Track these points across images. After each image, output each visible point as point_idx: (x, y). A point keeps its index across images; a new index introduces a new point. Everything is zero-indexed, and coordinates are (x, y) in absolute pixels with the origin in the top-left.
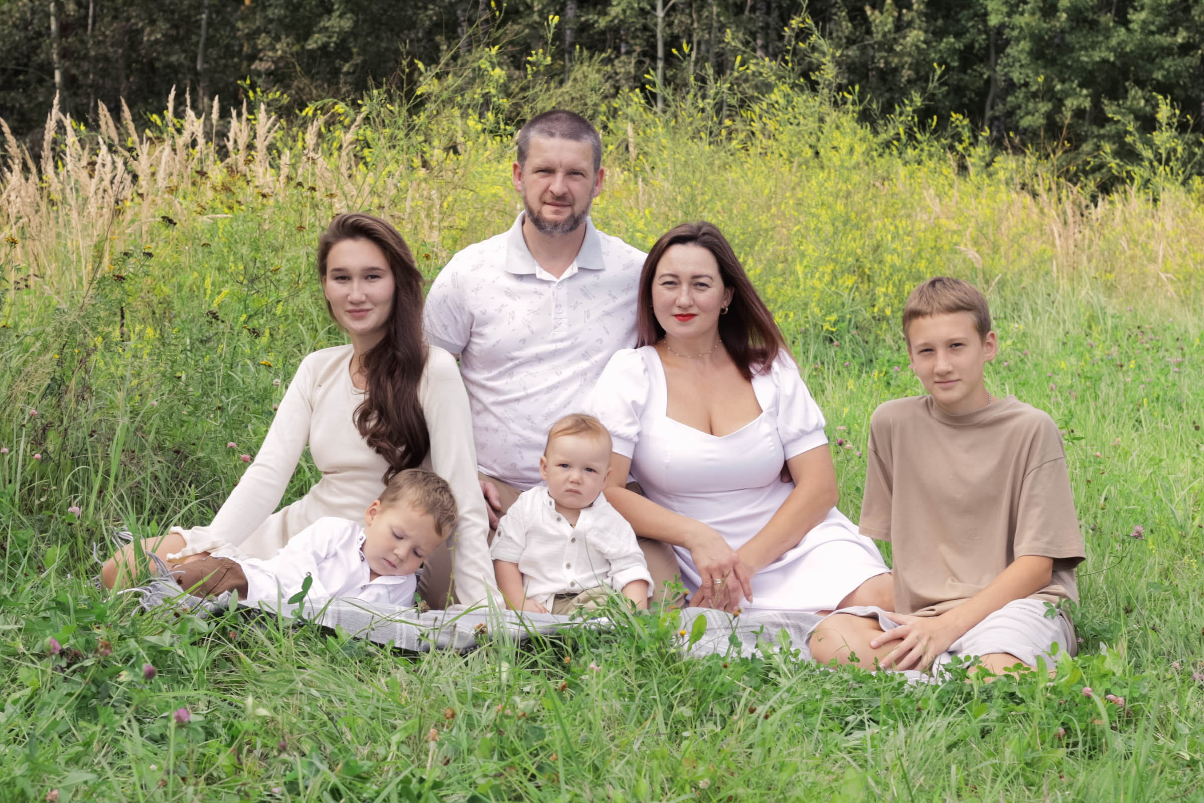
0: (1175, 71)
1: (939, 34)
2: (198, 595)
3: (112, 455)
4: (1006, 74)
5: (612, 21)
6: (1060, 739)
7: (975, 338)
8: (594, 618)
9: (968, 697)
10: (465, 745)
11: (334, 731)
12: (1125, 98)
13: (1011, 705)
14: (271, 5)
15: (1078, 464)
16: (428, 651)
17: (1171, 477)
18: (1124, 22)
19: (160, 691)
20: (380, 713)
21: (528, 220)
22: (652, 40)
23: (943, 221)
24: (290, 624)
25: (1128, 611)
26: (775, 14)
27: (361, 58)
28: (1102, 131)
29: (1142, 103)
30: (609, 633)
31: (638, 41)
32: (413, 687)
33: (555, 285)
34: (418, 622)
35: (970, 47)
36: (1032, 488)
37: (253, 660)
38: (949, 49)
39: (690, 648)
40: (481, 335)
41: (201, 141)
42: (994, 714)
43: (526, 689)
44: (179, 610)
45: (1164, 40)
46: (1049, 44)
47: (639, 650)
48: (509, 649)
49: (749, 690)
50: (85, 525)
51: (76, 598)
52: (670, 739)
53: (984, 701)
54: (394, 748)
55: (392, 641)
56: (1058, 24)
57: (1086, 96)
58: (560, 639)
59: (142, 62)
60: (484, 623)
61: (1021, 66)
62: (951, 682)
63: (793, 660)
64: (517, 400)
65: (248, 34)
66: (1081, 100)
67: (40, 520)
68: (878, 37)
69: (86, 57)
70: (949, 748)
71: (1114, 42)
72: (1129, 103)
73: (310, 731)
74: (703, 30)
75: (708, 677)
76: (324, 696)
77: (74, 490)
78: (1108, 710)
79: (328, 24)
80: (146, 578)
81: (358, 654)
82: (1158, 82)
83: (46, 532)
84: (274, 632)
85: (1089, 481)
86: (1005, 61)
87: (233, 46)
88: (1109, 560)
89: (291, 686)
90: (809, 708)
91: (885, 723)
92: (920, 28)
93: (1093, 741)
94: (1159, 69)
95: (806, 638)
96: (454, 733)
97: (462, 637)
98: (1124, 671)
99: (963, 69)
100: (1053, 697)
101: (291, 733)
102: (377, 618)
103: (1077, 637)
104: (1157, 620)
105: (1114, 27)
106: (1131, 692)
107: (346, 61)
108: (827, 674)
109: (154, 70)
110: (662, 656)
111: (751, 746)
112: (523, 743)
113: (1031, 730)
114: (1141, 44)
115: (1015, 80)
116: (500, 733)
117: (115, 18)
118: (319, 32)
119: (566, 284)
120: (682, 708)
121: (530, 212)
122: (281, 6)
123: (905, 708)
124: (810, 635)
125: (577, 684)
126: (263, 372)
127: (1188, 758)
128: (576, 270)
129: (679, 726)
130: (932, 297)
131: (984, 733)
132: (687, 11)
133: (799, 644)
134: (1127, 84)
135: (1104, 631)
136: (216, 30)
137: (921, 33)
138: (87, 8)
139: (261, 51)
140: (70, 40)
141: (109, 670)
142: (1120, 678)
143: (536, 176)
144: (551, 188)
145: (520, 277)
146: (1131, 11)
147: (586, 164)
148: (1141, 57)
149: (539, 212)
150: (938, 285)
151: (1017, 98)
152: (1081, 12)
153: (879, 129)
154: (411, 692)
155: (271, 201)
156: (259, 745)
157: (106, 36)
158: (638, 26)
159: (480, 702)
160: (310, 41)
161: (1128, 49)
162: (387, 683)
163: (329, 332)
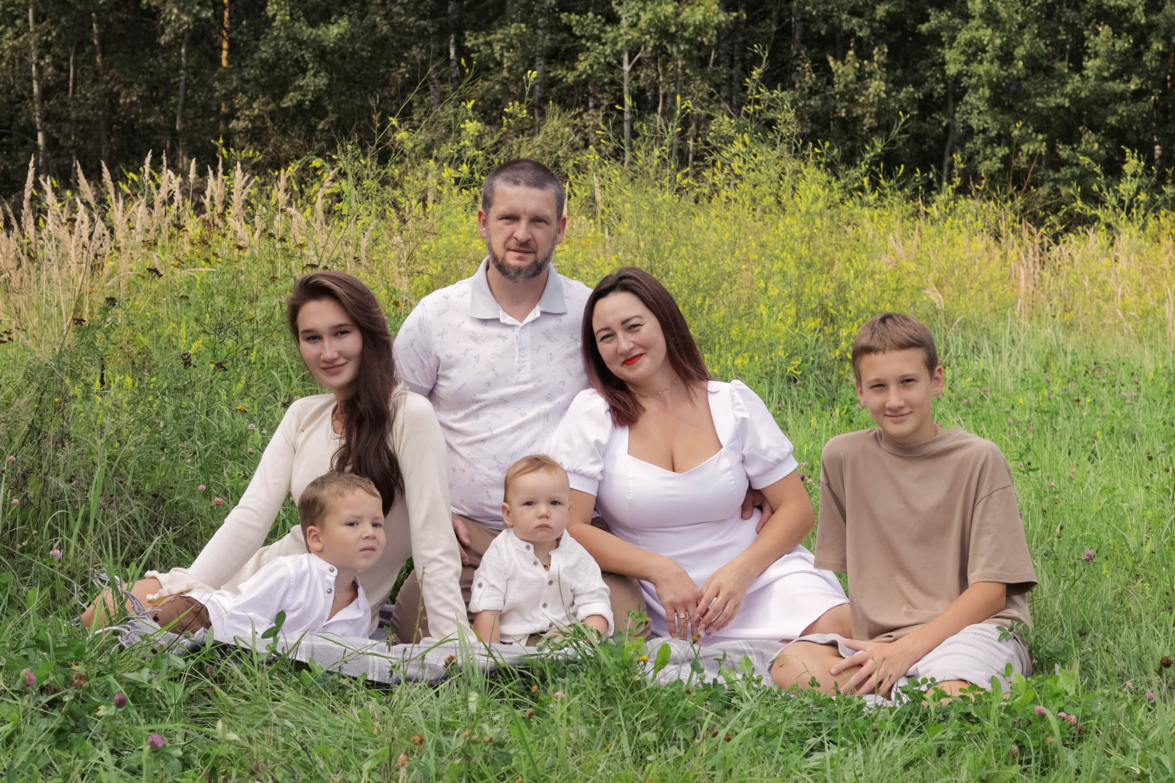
0: (1128, 116)
1: (898, 84)
2: (174, 631)
3: (91, 500)
4: (964, 122)
5: (580, 76)
6: (1014, 757)
7: (924, 374)
8: (561, 649)
9: (925, 717)
10: (433, 770)
11: (308, 760)
12: (1080, 143)
13: (967, 725)
14: (247, 66)
15: (1034, 495)
16: (399, 683)
17: (1125, 506)
18: (1078, 68)
19: (138, 724)
20: (352, 743)
21: (492, 266)
22: (618, 94)
23: (904, 263)
24: (265, 659)
25: (1083, 634)
26: (738, 67)
27: (336, 115)
28: (1057, 176)
29: (1096, 146)
30: (576, 663)
31: (605, 95)
32: (385, 717)
33: (518, 329)
34: (390, 655)
35: (929, 96)
36: (983, 516)
37: (229, 693)
38: (908, 98)
39: (655, 676)
40: (446, 378)
41: (178, 197)
42: (951, 734)
43: (496, 718)
44: (156, 646)
45: (1117, 86)
46: (1006, 92)
47: (604, 679)
48: (478, 679)
49: (711, 714)
50: (66, 568)
51: (55, 637)
52: (635, 763)
53: (940, 721)
54: (365, 775)
55: (365, 674)
56: (1015, 72)
57: (1042, 141)
58: (528, 670)
59: (122, 123)
60: (453, 655)
61: (980, 113)
62: (908, 703)
63: (755, 686)
64: (483, 441)
65: (225, 95)
66: (1038, 145)
67: (22, 564)
68: (839, 87)
69: (67, 119)
70: (906, 767)
71: (1069, 88)
72: (1083, 147)
73: (285, 761)
74: (669, 83)
75: (671, 703)
76: (297, 727)
77: (54, 533)
78: (1060, 727)
79: (302, 83)
80: (124, 617)
81: (332, 687)
82: (1112, 127)
83: (28, 574)
84: (249, 666)
85: (1044, 511)
86: (963, 108)
87: (211, 106)
88: (1064, 586)
89: (265, 718)
90: (770, 731)
91: (843, 744)
92: (881, 79)
93: (1046, 758)
94: (1113, 114)
95: (768, 665)
96: (423, 759)
97: (433, 668)
98: (1077, 690)
99: (922, 117)
100: (1007, 716)
101: (265, 762)
102: (349, 651)
103: (1031, 659)
104: (1111, 643)
105: (1068, 73)
106: (1083, 711)
107: (321, 119)
108: (788, 699)
109: (134, 132)
110: (626, 683)
111: (713, 769)
112: (490, 768)
113: (985, 748)
114: (1095, 90)
115: (975, 127)
116: (468, 758)
117: (96, 81)
118: (295, 90)
119: (528, 328)
120: (646, 734)
121: (495, 258)
122: (257, 66)
123: (863, 729)
124: (773, 662)
125: (545, 712)
126: (239, 417)
127: (1138, 772)
128: (538, 314)
129: (644, 751)
130: (883, 334)
131: (940, 752)
132: (653, 65)
133: (761, 669)
134: (1081, 128)
135: (1058, 653)
136: (194, 91)
137: (882, 83)
138: (68, 71)
139: (238, 109)
140: (51, 103)
141: (88, 705)
142: (1073, 697)
143: (500, 223)
144: (515, 235)
145: (484, 321)
146: (1086, 58)
147: (549, 212)
148: (1095, 101)
149: (503, 258)
150: (888, 321)
151: (975, 144)
152: (1035, 59)
153: (840, 175)
154: (383, 722)
155: (247, 254)
156: (234, 775)
157: (87, 99)
158: (606, 80)
159: (450, 731)
160: (285, 100)
161: (1083, 95)
162: (359, 715)
163: (303, 379)
